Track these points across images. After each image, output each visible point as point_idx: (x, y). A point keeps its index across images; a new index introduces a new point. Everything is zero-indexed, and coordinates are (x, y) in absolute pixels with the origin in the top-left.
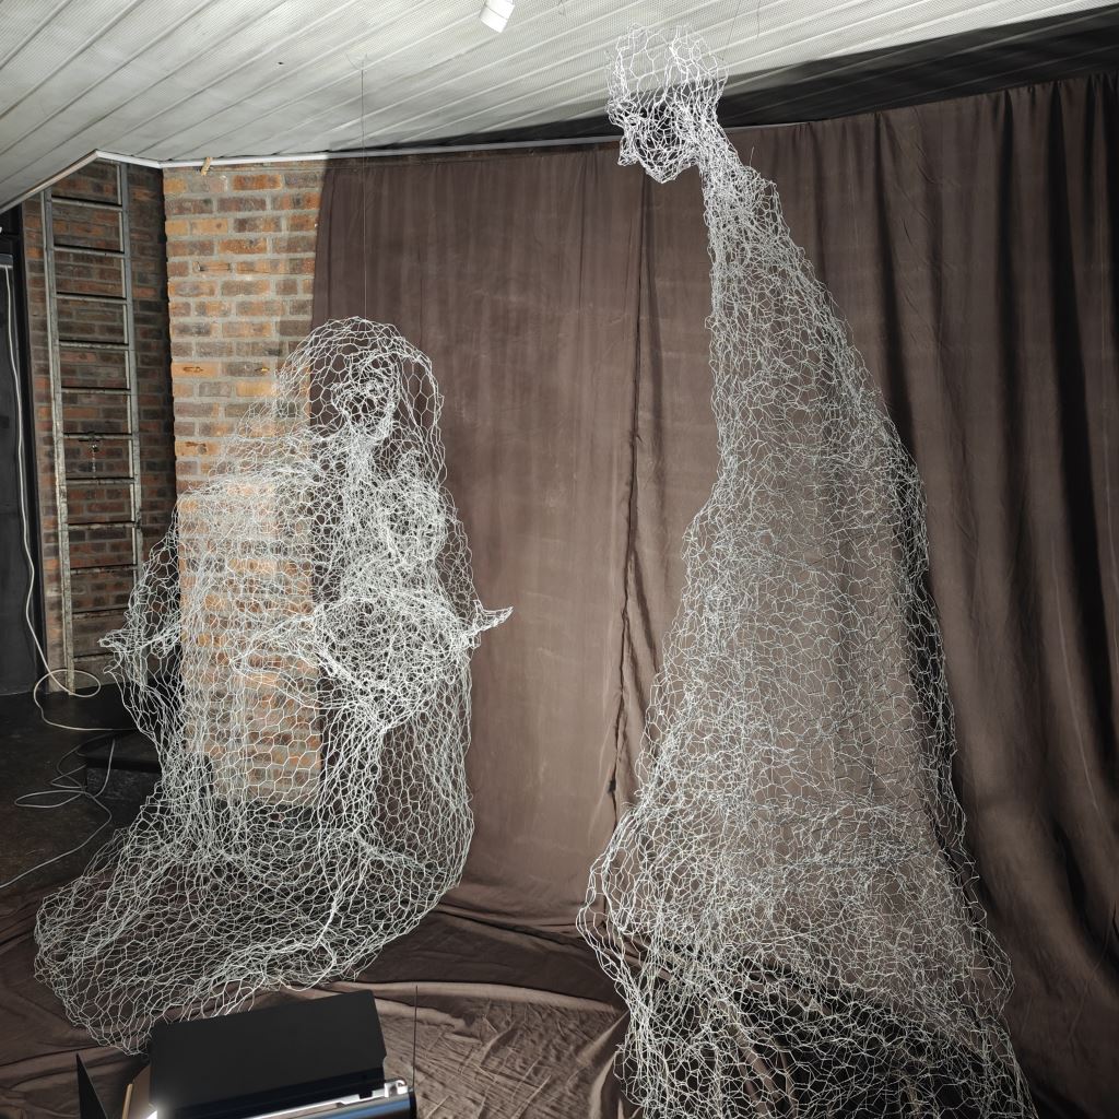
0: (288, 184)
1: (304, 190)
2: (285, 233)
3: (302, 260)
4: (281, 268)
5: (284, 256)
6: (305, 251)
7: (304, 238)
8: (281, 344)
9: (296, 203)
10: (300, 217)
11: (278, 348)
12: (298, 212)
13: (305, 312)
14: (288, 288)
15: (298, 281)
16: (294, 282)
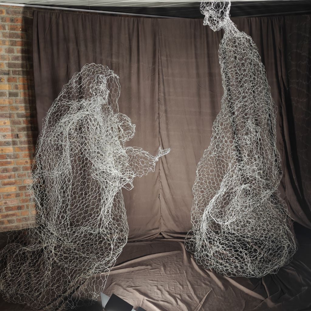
0: (8, 13)
1: (15, 16)
2: (7, 31)
3: (16, 41)
4: (7, 43)
5: (8, 39)
6: (16, 38)
7: (16, 33)
8: (9, 71)
9: (12, 20)
10: (13, 26)
11: (7, 72)
12: (13, 24)
13: (18, 60)
14: (10, 51)
15: (14, 49)
16: (13, 49)
